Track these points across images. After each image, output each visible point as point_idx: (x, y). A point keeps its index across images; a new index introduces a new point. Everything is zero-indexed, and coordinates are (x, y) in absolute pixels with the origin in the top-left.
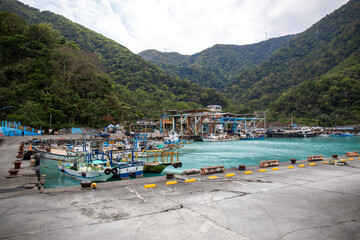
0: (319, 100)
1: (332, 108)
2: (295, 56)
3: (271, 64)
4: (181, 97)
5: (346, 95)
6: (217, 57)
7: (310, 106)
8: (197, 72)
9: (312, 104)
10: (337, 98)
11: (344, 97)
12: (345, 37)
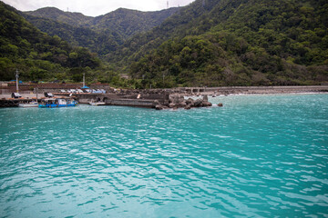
0: (171, 61)
1: (181, 69)
2: (183, 23)
3: (161, 29)
4: (45, 55)
5: (195, 56)
6: (120, 21)
7: (162, 67)
8: (94, 34)
9: (165, 65)
10: (188, 60)
11: (193, 59)
12: (221, 8)
